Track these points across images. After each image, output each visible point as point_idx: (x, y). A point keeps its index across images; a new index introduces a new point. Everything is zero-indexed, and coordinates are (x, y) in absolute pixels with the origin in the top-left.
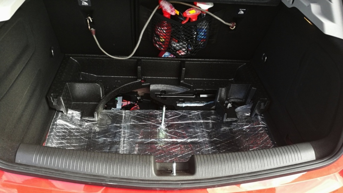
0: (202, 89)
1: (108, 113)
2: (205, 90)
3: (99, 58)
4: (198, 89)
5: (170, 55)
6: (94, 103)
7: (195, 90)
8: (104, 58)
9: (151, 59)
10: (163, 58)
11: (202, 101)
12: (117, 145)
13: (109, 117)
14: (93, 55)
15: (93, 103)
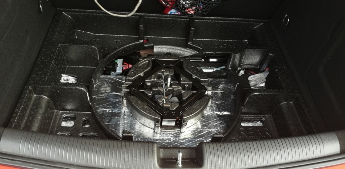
0: (212, 52)
1: (107, 78)
2: (216, 53)
3: (95, 14)
4: (208, 52)
5: (177, 12)
6: (91, 67)
7: (204, 53)
8: (102, 15)
9: (156, 16)
10: (169, 16)
11: (212, 66)
12: (117, 117)
13: (108, 84)
14: (89, 10)
15: (89, 67)
